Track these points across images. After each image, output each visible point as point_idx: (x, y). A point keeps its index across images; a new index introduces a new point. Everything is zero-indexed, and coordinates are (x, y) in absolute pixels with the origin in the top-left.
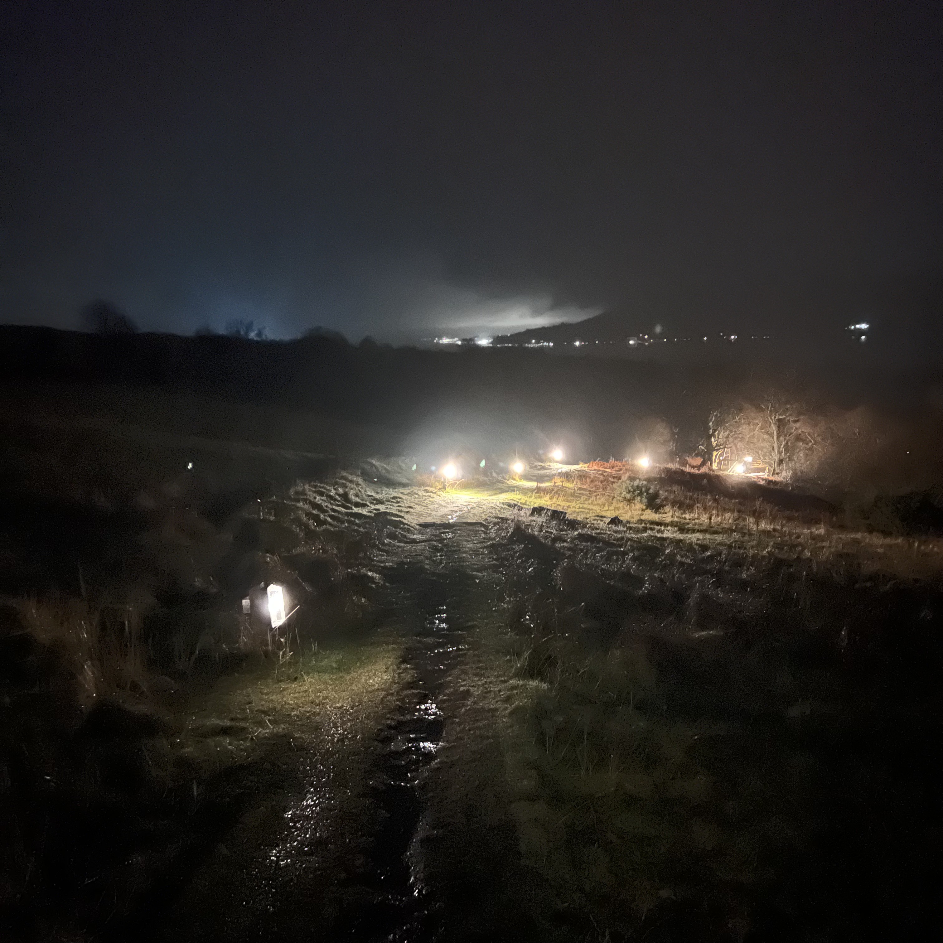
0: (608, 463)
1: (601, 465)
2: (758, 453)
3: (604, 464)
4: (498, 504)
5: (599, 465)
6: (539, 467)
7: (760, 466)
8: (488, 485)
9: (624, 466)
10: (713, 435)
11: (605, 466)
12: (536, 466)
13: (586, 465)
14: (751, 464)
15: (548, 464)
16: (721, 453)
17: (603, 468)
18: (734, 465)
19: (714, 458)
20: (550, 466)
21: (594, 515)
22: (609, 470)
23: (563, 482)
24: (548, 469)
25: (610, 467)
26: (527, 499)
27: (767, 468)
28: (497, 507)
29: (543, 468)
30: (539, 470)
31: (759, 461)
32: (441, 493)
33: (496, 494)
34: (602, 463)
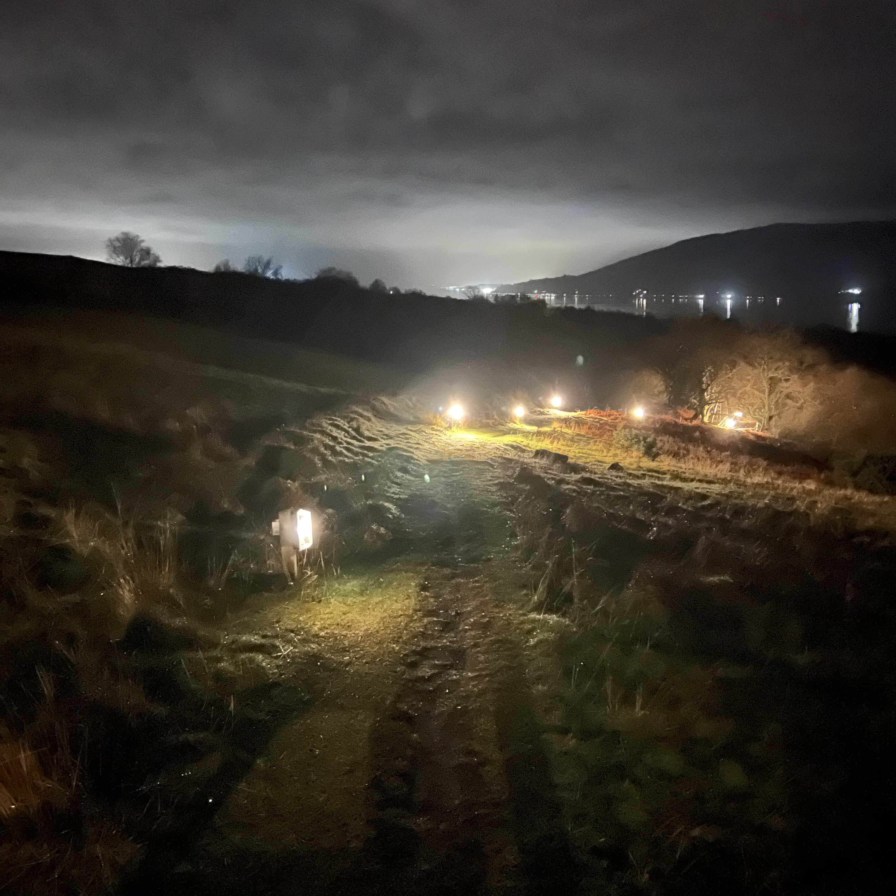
0: (605, 411)
1: (598, 413)
2: (748, 409)
3: (600, 413)
4: (502, 446)
5: (596, 413)
6: (538, 412)
7: (750, 422)
8: (491, 426)
9: (620, 415)
10: (706, 390)
11: (602, 414)
12: (535, 412)
13: (583, 413)
14: (741, 419)
15: (547, 410)
16: (712, 408)
17: (599, 416)
18: (724, 419)
19: (705, 412)
20: (548, 412)
21: (594, 460)
22: (605, 419)
23: (561, 427)
24: (547, 414)
25: (606, 415)
26: (528, 442)
27: (757, 423)
28: (501, 448)
29: (542, 413)
30: (538, 415)
31: (749, 417)
32: (447, 432)
33: (498, 436)
34: (599, 411)
